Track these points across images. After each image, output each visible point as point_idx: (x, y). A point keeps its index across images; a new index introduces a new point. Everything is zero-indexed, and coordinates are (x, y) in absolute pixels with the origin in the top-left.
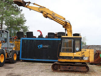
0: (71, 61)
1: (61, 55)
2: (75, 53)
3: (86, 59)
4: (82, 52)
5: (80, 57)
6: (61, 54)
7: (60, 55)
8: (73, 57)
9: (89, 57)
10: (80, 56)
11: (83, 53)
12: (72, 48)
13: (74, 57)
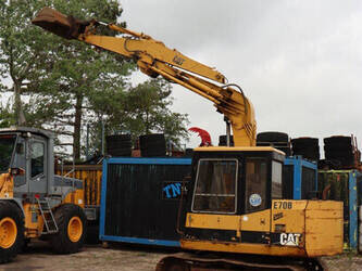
0: (231, 248)
1: (192, 226)
2: (245, 218)
3: (289, 241)
4: (275, 212)
5: (264, 233)
6: (191, 221)
7: (188, 225)
8: (239, 234)
9: (303, 235)
10: (266, 228)
11: (280, 216)
12: (235, 195)
13: (242, 232)
